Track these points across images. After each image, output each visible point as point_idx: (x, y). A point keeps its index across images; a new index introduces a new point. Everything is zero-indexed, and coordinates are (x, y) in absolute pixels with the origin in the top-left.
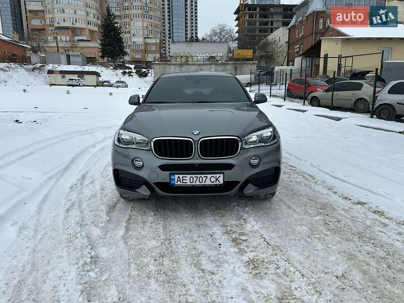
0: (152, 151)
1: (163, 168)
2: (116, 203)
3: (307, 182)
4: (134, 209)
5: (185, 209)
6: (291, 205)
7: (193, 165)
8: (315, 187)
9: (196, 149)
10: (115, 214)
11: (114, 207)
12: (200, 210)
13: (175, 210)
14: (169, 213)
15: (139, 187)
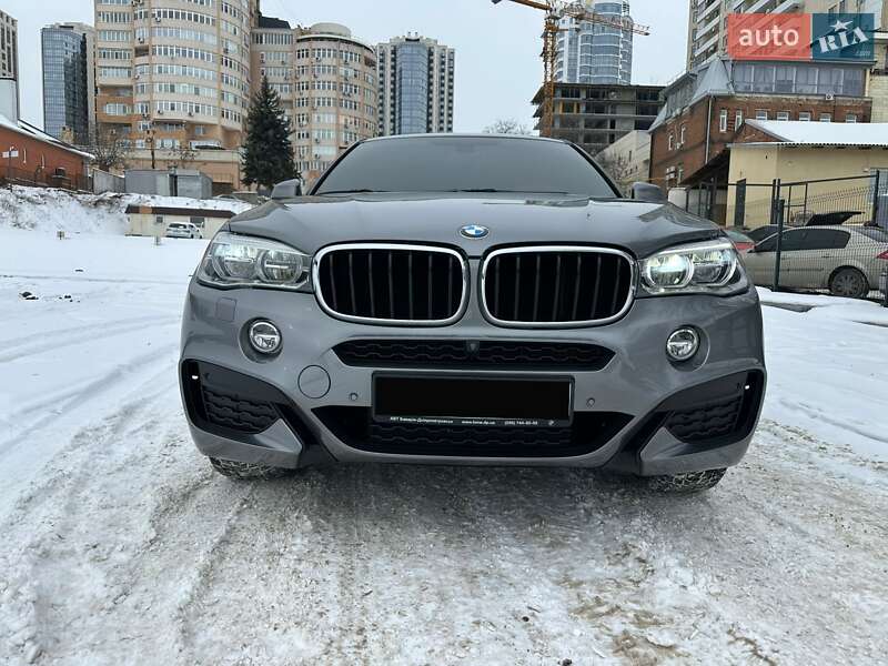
0: (314, 293)
1: (350, 352)
2: (197, 487)
3: (791, 448)
4: (250, 507)
5: (420, 512)
6: (781, 513)
7: (460, 345)
8: (826, 460)
9: (474, 290)
10: (181, 522)
11: (186, 496)
12: (473, 521)
13: (389, 517)
14: (366, 525)
15: (262, 427)
